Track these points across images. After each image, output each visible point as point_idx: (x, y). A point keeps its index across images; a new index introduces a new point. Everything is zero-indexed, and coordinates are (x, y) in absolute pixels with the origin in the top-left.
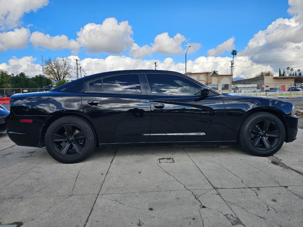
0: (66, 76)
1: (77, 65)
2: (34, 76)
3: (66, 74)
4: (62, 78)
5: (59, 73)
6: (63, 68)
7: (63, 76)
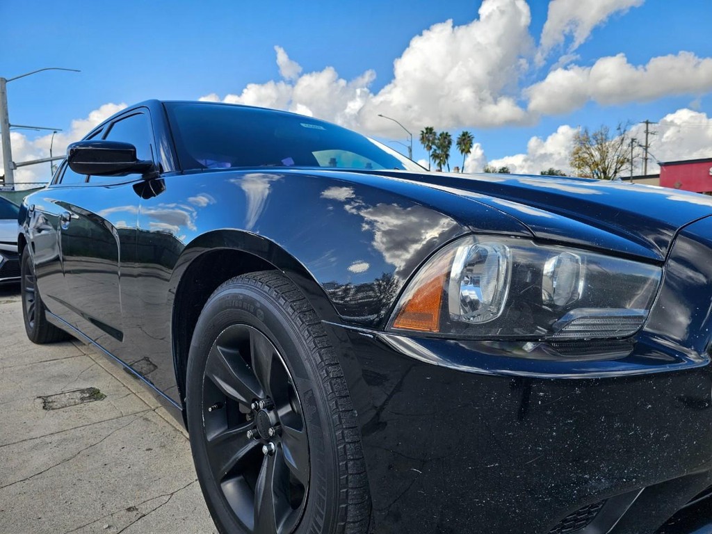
0: (622, 168)
1: (647, 135)
3: (622, 163)
4: (612, 172)
5: (604, 162)
6: (617, 147)
7: (614, 168)
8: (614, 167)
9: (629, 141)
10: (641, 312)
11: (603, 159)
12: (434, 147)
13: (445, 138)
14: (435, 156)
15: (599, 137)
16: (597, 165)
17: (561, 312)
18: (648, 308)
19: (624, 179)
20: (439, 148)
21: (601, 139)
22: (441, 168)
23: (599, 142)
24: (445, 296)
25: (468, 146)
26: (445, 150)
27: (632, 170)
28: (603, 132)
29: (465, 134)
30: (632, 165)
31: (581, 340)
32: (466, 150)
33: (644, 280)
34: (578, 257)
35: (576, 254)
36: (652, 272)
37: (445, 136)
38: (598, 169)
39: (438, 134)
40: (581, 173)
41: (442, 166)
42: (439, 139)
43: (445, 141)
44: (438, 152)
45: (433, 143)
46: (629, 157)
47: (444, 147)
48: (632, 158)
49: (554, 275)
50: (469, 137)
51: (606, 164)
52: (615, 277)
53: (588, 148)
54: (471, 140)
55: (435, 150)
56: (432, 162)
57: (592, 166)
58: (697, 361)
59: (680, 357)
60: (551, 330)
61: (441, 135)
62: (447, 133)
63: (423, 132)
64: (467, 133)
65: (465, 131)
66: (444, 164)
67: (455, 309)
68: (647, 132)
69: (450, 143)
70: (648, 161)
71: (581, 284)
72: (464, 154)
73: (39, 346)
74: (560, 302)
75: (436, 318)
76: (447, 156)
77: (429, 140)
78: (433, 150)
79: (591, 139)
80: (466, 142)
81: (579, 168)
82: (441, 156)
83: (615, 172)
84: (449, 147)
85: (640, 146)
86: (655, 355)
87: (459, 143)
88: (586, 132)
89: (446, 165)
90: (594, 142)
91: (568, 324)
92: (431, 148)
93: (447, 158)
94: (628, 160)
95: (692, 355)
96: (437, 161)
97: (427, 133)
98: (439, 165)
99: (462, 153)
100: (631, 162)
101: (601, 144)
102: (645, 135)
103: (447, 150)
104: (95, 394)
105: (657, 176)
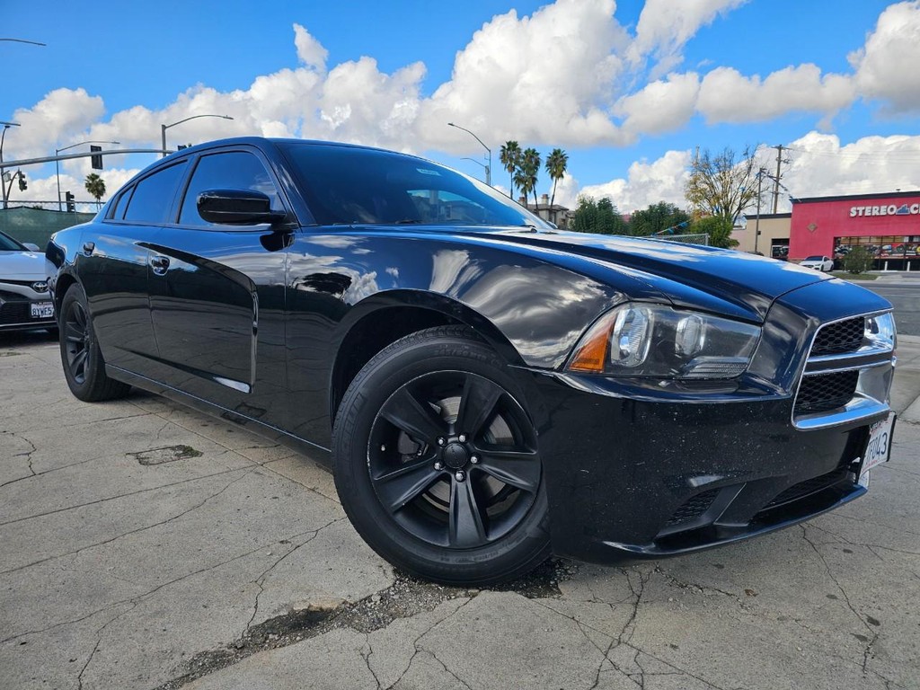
0: (748, 204)
1: (779, 164)
2: (645, 208)
3: (748, 197)
4: (735, 208)
5: (727, 196)
6: (743, 177)
7: (738, 204)
8: (737, 202)
9: (757, 171)
10: (745, 360)
11: (725, 193)
12: (517, 167)
13: (531, 157)
14: (518, 180)
15: (722, 164)
16: (718, 199)
17: (688, 359)
18: (750, 357)
19: (748, 217)
20: (524, 169)
21: (725, 164)
22: (526, 196)
23: (721, 169)
24: (609, 346)
25: (560, 168)
26: (532, 172)
27: (758, 207)
28: (727, 157)
29: (556, 153)
30: (759, 199)
31: (702, 379)
32: (558, 173)
33: (748, 337)
34: (700, 318)
35: (700, 316)
36: (754, 330)
37: (531, 153)
38: (719, 203)
39: (523, 151)
40: (698, 208)
41: (528, 193)
42: (524, 158)
43: (532, 160)
44: (522, 174)
45: (517, 163)
46: (756, 190)
47: (531, 169)
48: (760, 192)
49: (683, 332)
50: (562, 157)
51: (729, 198)
52: (726, 334)
53: (708, 177)
54: (564, 161)
55: (519, 171)
56: (515, 188)
57: (712, 200)
58: (782, 394)
59: (771, 391)
60: (682, 372)
61: (526, 152)
62: (534, 150)
63: (504, 147)
64: (559, 151)
65: (557, 149)
66: (530, 191)
67: (615, 356)
68: (779, 160)
69: (538, 163)
70: (779, 196)
71: (702, 340)
72: (554, 178)
73: (90, 404)
74: (687, 352)
75: (601, 362)
76: (534, 180)
77: (511, 159)
78: (516, 171)
79: (712, 165)
80: (557, 164)
81: (696, 201)
82: (526, 180)
83: (740, 209)
84: (537, 169)
85: (771, 177)
86: (751, 390)
87: (549, 165)
88: (707, 157)
89: (532, 192)
90: (716, 170)
91: (693, 367)
92: (513, 169)
93: (534, 183)
94: (755, 194)
95: (780, 390)
96: (522, 187)
97: (509, 149)
98: (524, 191)
99: (552, 177)
100: (758, 196)
101: (724, 173)
102: (777, 163)
103: (535, 173)
104: (188, 452)
105: (788, 215)
